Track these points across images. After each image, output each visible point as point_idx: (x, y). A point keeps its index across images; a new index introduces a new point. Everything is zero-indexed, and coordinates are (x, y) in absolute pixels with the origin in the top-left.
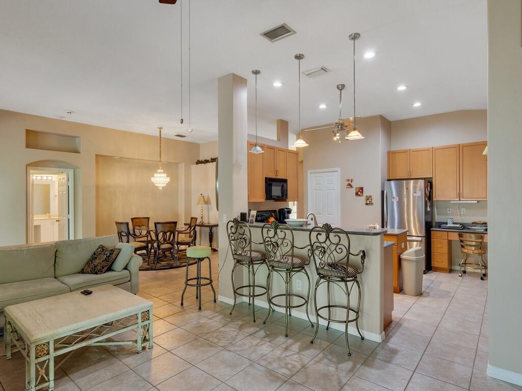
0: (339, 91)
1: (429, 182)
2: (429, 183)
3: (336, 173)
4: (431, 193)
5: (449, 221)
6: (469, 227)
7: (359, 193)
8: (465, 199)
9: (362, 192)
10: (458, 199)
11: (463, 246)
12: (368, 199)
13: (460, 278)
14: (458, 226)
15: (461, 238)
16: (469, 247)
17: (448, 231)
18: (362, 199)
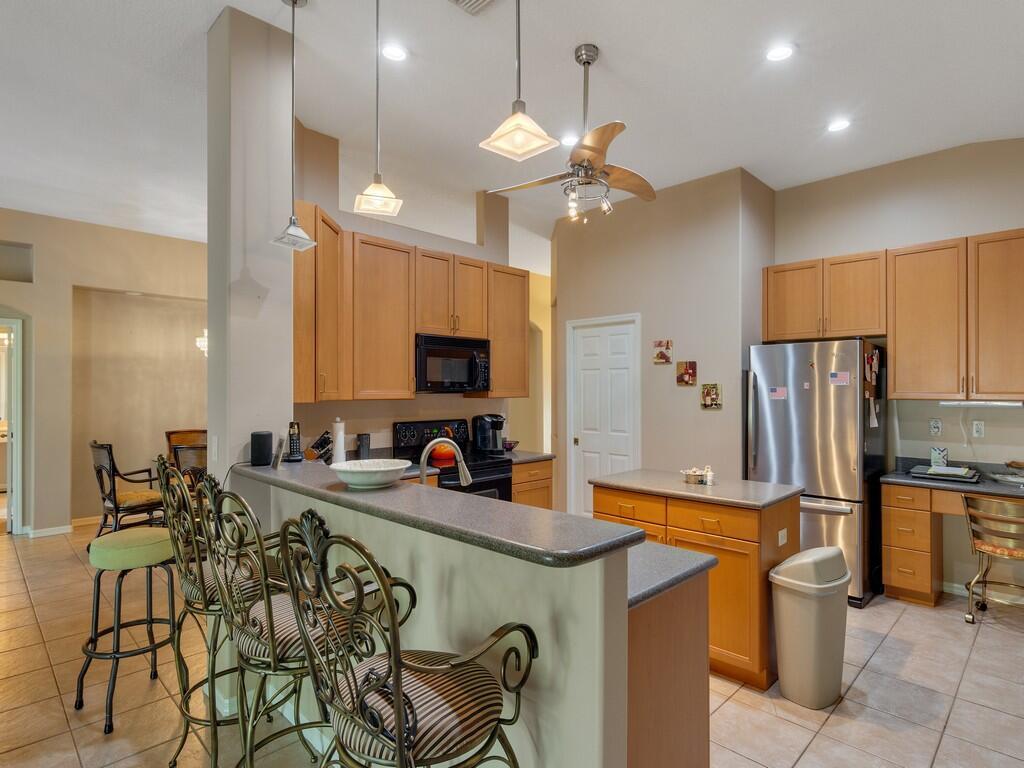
0: (583, 68)
1: (876, 347)
2: (876, 351)
3: (632, 326)
4: (881, 377)
5: (935, 456)
6: (997, 477)
7: (686, 378)
8: (985, 397)
9: (694, 375)
10: (962, 396)
11: (976, 535)
12: (708, 394)
13: (970, 628)
14: (962, 471)
15: (972, 511)
16: (996, 540)
17: (931, 489)
18: (694, 394)
